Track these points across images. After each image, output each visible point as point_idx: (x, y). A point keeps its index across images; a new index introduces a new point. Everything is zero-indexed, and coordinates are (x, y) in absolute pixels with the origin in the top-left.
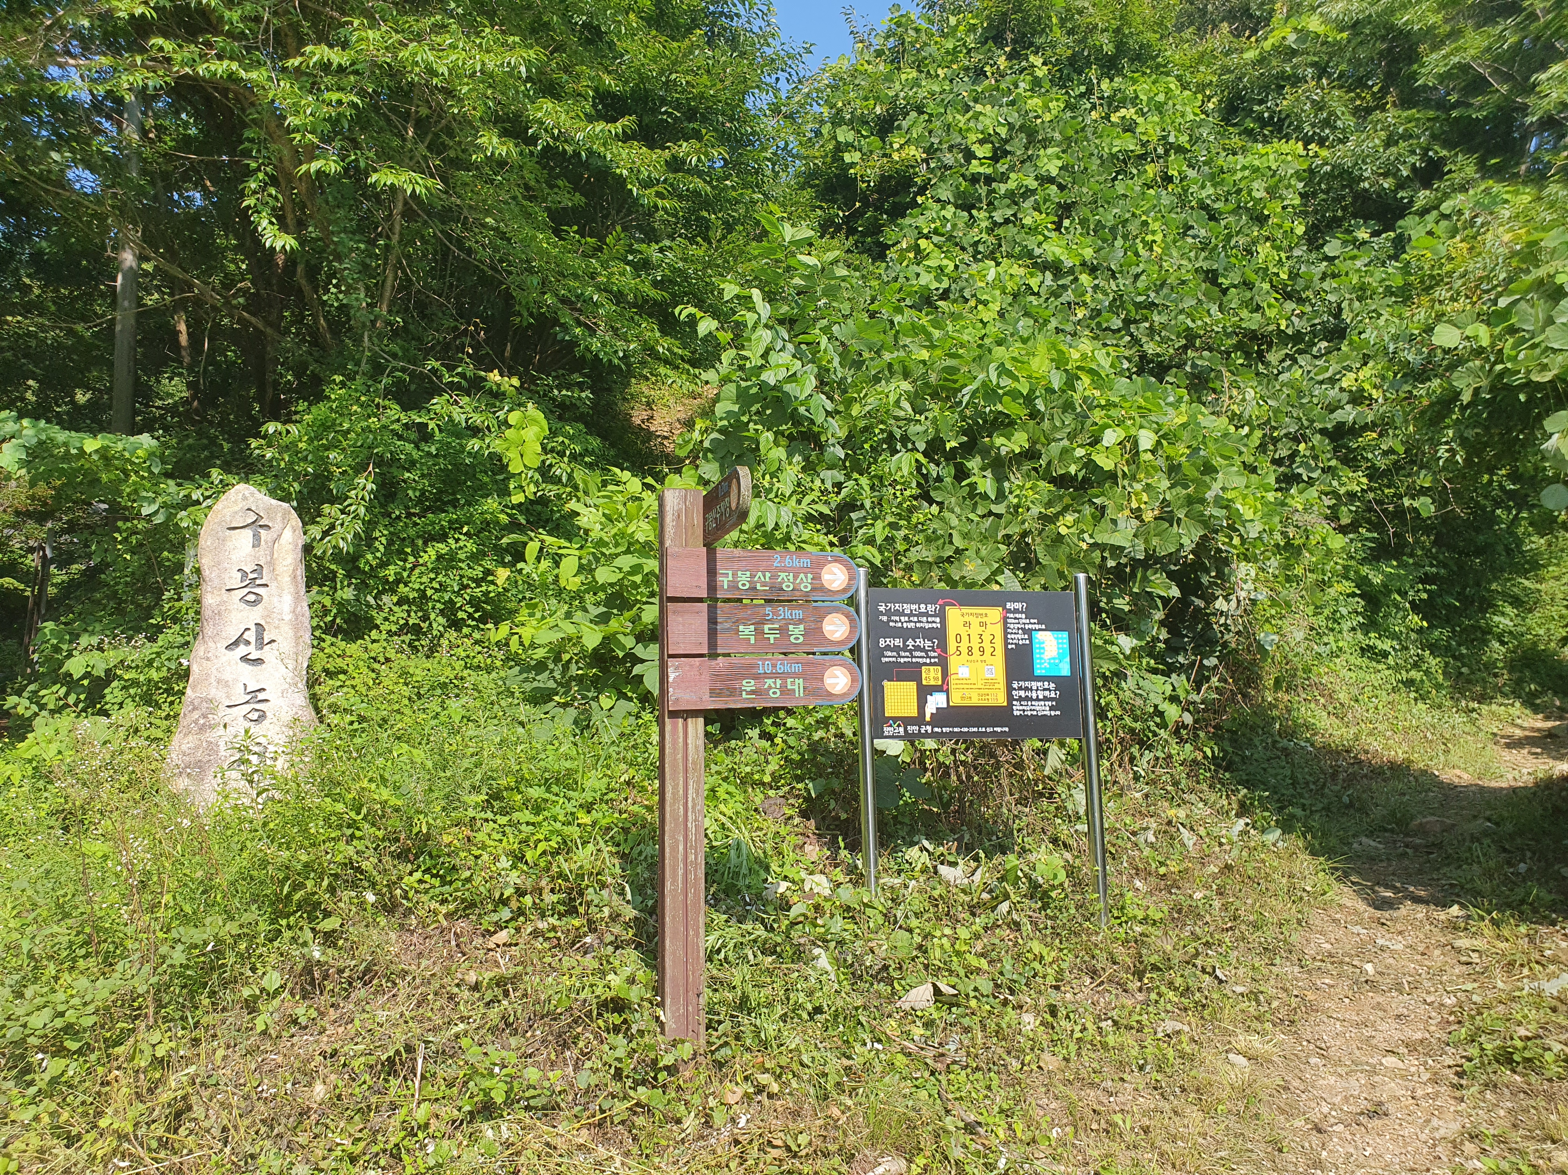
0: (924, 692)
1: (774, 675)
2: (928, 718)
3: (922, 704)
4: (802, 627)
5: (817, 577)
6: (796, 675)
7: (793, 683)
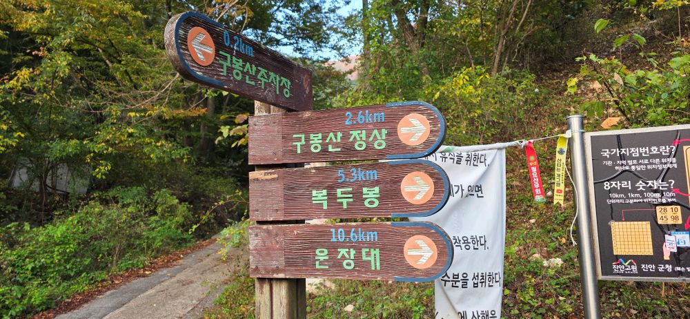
0: (660, 232)
1: (347, 244)
2: (667, 257)
3: (658, 243)
4: (377, 189)
5: (393, 133)
6: (372, 245)
7: (368, 254)
